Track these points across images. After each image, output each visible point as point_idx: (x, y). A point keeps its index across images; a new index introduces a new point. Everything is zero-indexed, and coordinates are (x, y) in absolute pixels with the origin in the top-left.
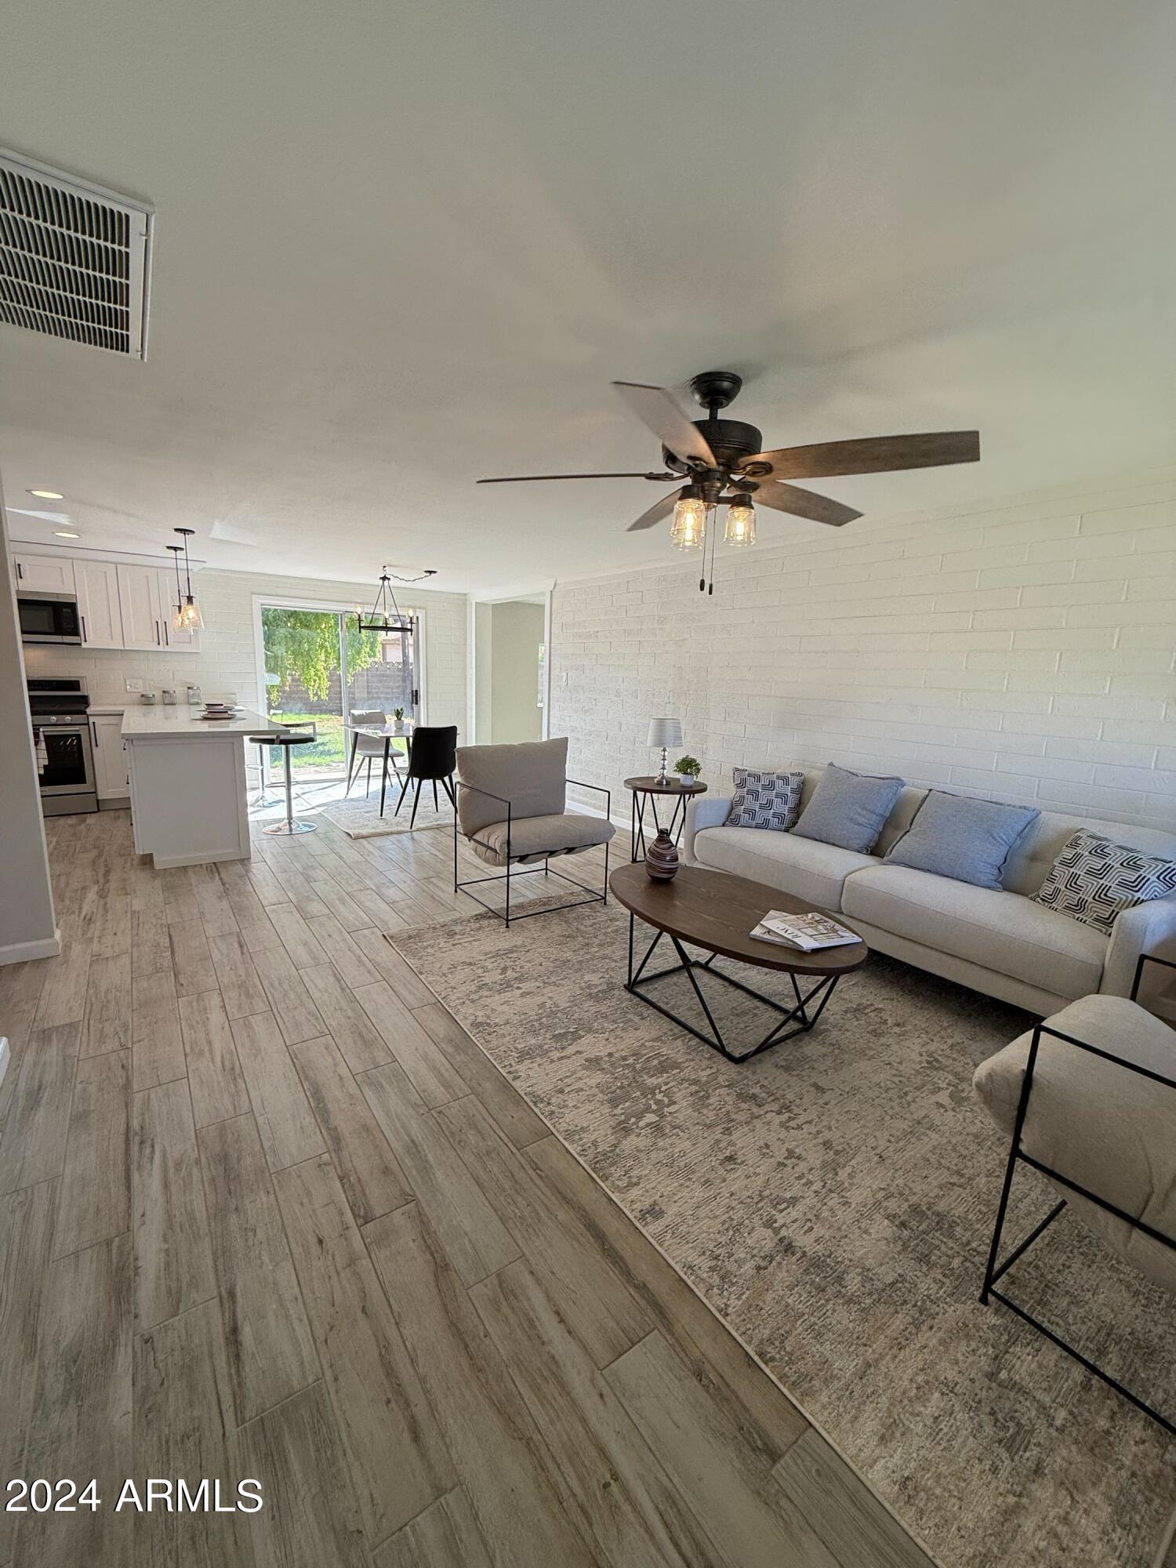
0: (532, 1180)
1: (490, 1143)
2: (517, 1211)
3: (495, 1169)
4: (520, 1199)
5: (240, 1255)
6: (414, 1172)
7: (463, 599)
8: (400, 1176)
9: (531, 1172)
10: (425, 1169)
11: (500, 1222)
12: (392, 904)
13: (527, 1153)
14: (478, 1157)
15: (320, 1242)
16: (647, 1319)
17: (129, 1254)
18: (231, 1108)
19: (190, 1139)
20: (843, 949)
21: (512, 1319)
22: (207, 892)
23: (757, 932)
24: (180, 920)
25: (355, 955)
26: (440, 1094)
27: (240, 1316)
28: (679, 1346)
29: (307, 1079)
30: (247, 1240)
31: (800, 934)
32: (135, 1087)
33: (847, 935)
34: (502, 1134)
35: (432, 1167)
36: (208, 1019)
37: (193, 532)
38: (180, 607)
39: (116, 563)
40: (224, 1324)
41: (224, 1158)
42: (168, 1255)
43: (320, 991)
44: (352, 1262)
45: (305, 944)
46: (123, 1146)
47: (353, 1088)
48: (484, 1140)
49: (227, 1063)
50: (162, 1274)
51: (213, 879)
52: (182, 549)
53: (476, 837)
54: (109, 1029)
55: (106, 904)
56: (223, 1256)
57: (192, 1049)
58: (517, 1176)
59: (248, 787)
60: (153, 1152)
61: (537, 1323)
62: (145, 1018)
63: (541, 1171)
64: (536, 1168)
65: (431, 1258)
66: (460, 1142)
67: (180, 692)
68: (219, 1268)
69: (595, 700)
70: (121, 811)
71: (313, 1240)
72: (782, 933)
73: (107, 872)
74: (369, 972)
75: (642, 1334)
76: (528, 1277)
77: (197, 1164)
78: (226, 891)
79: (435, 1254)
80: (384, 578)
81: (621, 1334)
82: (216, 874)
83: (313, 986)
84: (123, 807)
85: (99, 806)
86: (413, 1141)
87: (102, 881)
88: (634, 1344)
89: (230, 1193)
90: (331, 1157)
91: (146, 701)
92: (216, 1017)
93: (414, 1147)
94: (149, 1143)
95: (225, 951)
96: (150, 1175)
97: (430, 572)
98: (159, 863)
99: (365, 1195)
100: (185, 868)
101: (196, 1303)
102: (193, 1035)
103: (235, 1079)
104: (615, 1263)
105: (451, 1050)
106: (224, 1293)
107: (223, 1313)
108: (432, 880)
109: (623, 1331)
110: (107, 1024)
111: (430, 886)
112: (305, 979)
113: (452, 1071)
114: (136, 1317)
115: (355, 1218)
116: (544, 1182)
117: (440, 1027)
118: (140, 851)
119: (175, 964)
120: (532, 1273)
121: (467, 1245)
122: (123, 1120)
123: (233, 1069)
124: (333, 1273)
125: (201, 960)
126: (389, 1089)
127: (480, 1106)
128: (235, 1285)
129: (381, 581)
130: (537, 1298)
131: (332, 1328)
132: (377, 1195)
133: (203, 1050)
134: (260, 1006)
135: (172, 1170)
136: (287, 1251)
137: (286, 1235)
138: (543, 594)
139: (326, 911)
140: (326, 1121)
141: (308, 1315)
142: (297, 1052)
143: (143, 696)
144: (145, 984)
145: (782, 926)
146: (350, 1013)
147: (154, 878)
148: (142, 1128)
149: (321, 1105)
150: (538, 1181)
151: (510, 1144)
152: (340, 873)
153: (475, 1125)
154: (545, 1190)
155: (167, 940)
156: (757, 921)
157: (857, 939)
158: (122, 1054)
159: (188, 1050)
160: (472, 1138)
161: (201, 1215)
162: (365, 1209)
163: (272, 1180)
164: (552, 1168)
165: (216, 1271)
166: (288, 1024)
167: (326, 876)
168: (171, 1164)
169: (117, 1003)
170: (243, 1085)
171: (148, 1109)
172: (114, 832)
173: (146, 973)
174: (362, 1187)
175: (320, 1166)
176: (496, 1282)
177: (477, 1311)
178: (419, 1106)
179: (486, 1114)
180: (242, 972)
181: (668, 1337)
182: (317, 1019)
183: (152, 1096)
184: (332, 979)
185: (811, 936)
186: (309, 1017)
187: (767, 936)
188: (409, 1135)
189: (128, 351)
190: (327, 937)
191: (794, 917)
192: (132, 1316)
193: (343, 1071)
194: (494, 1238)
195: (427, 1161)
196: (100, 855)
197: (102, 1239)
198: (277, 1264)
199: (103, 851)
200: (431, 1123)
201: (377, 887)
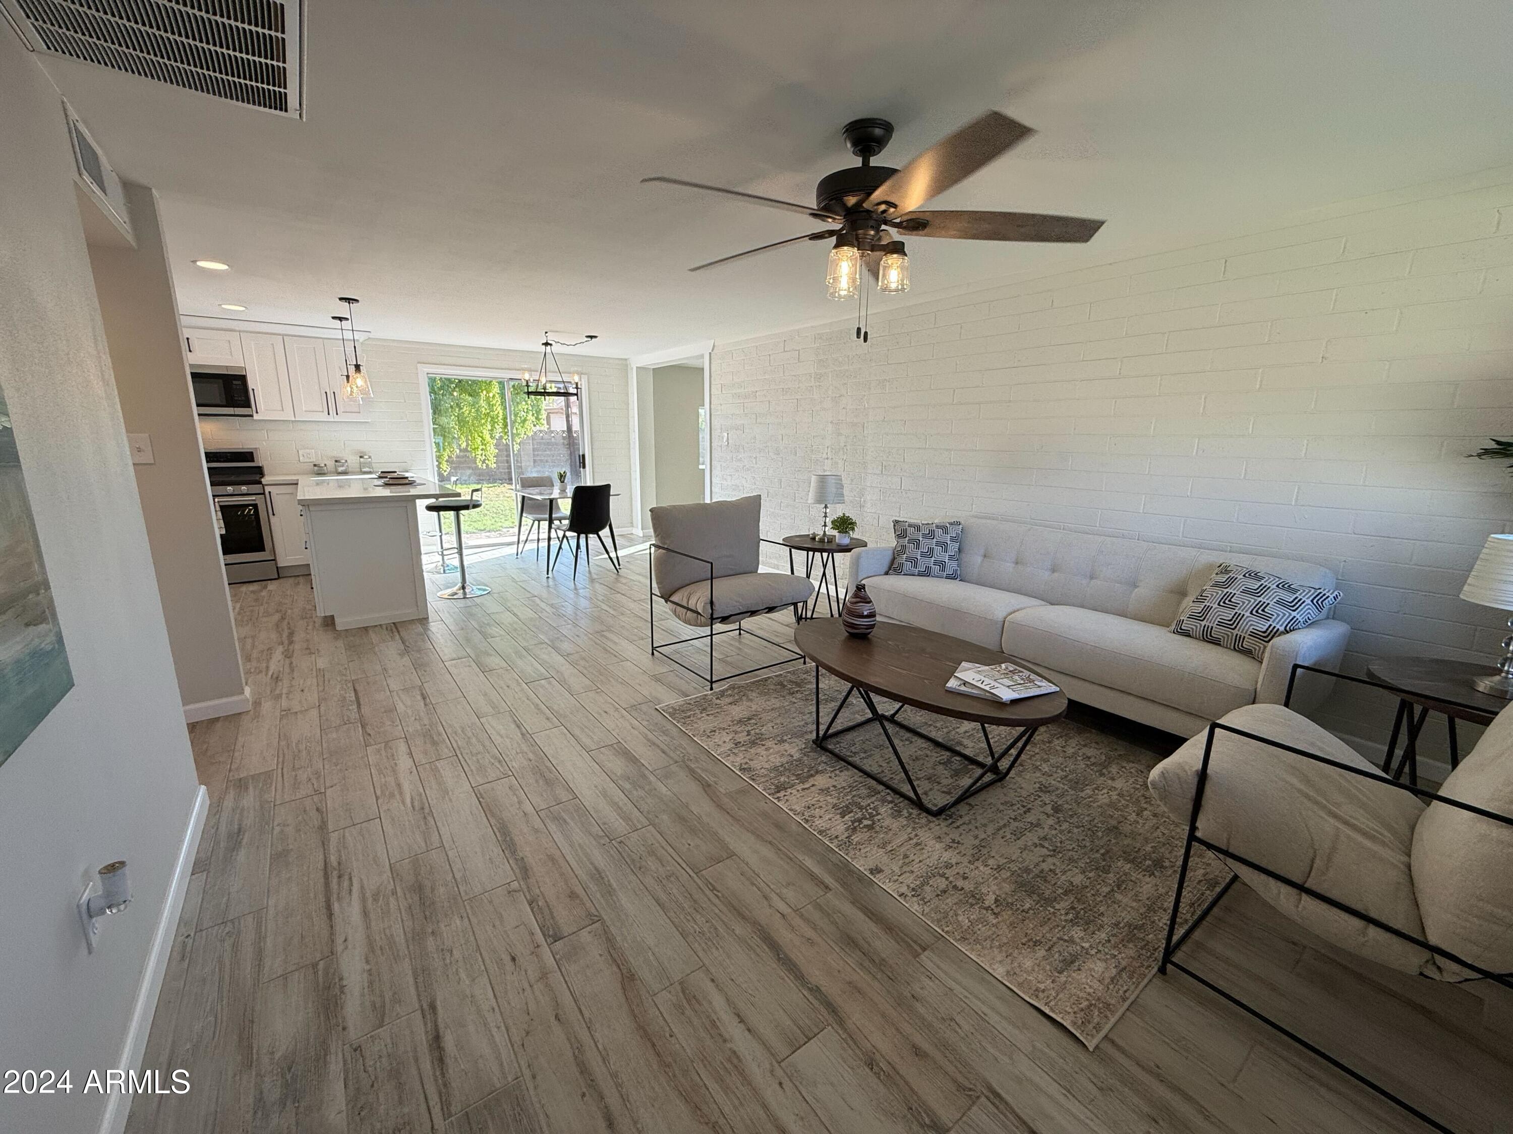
0: (709, 900)
1: (668, 868)
2: (695, 926)
3: (675, 891)
4: (698, 917)
5: (438, 973)
6: (598, 896)
7: (623, 364)
8: (585, 898)
9: (708, 892)
10: (609, 892)
11: (680, 936)
12: (566, 656)
13: (702, 876)
14: (659, 881)
15: (513, 959)
16: (820, 1017)
17: (334, 974)
18: (423, 844)
19: (385, 872)
20: (1043, 698)
21: (696, 1021)
22: (390, 650)
23: (952, 684)
24: (364, 676)
25: (533, 704)
26: (619, 826)
27: (441, 1025)
28: (851, 1038)
29: (493, 815)
30: (444, 959)
31: (997, 685)
32: (331, 827)
33: (1044, 684)
34: (680, 861)
35: (614, 890)
36: (396, 764)
37: (357, 301)
38: (348, 377)
39: (283, 335)
40: (427, 1032)
41: (418, 888)
42: (370, 975)
43: (502, 737)
44: (544, 976)
45: (485, 695)
46: (322, 880)
47: (538, 823)
48: (663, 866)
49: (416, 804)
50: (366, 990)
51: (392, 638)
52: (347, 319)
53: (673, 598)
54: (303, 776)
55: (291, 663)
56: (423, 975)
57: (382, 792)
58: (696, 897)
59: (423, 552)
60: (351, 884)
61: (718, 1024)
62: (336, 766)
63: (718, 891)
64: (713, 889)
65: (618, 971)
66: (640, 868)
67: (353, 461)
68: (419, 985)
69: (756, 458)
70: (301, 578)
71: (507, 959)
72: (979, 684)
73: (291, 634)
74: (548, 719)
75: (816, 1030)
76: (710, 984)
77: (393, 894)
78: (406, 650)
79: (622, 967)
80: (546, 344)
81: (798, 1031)
82: (396, 634)
83: (494, 732)
84: (303, 573)
85: (280, 574)
86: (596, 869)
87: (286, 642)
88: (810, 1039)
89: (426, 918)
90: (520, 885)
91: (319, 471)
92: (404, 763)
93: (598, 875)
94: (346, 877)
95: (409, 703)
96: (349, 904)
97: (591, 337)
98: (341, 623)
99: (553, 918)
100: (366, 629)
101: (399, 1016)
102: (383, 780)
103: (425, 818)
104: (790, 970)
105: (628, 786)
106: (425, 1006)
107: (425, 1024)
108: (604, 633)
109: (799, 1029)
110: (300, 772)
111: (604, 641)
112: (487, 726)
113: (630, 804)
114: (344, 1029)
115: (545, 938)
116: (720, 901)
117: (618, 766)
118: (321, 613)
119: (361, 716)
120: (713, 980)
121: (651, 958)
122: (322, 857)
123: (423, 808)
124: (526, 986)
125: (385, 712)
126: (572, 824)
127: (659, 837)
128: (436, 999)
129: (544, 346)
130: (718, 1002)
131: (528, 1033)
132: (565, 917)
133: (393, 794)
134: (446, 752)
135: (370, 901)
136: (483, 968)
137: (481, 954)
138: (702, 356)
139: (505, 665)
140: (514, 852)
141: (504, 1023)
142: (482, 792)
143: (315, 465)
144: (334, 735)
145: (978, 677)
146: (531, 756)
147: (336, 638)
148: (339, 864)
149: (508, 839)
150: (716, 901)
151: (688, 869)
152: (515, 630)
153: (653, 852)
154: (722, 907)
155: (353, 694)
156: (951, 674)
157: (1054, 688)
158: (316, 798)
159: (379, 793)
160: (652, 864)
161: (400, 939)
162: (554, 930)
163: (465, 906)
164: (727, 888)
165: (417, 987)
166: (473, 768)
167: (503, 633)
168: (368, 894)
169: (309, 752)
170: (433, 823)
171: (345, 848)
172: (295, 598)
173: (334, 725)
174: (550, 909)
175: (509, 892)
176: (679, 988)
177: (662, 1016)
178: (601, 837)
179: (664, 843)
180: (426, 722)
181: (841, 1032)
182: (500, 762)
183: (347, 834)
184: (513, 726)
185: (1008, 687)
186: (492, 761)
187: (963, 688)
188: (592, 863)
189: (286, 111)
190: (506, 688)
191: (987, 667)
192: (340, 1028)
193: (529, 808)
194: (675, 951)
195: (610, 885)
196: (283, 618)
197: (308, 963)
198: (473, 980)
199: (285, 614)
200: (612, 852)
201: (552, 641)
